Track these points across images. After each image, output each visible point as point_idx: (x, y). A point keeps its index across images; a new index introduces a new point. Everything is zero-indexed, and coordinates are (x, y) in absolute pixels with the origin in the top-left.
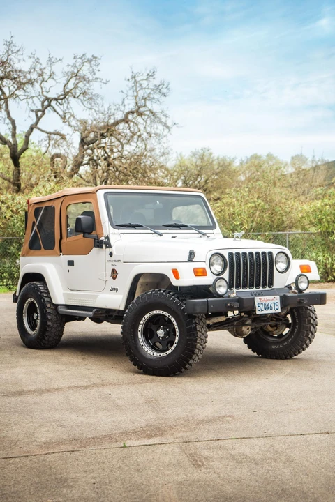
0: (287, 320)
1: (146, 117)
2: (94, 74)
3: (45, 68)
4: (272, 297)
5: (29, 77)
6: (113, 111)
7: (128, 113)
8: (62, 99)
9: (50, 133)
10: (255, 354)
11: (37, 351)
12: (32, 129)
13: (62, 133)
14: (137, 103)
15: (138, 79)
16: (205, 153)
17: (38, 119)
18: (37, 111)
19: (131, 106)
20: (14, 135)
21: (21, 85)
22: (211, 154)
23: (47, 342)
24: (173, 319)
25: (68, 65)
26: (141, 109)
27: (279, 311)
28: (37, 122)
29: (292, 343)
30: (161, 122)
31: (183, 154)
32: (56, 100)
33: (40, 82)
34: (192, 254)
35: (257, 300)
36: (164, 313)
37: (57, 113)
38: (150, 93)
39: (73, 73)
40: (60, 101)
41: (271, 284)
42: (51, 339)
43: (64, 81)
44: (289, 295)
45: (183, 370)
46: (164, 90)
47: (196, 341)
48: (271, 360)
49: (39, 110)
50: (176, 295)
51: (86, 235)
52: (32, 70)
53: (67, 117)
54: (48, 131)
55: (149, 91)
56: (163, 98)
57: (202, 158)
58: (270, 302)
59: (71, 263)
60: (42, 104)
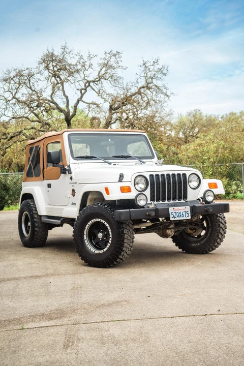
0: (203, 224)
1: (153, 90)
2: (118, 63)
3: (86, 62)
4: (184, 207)
5: (76, 68)
6: (129, 87)
7: (140, 88)
8: (98, 81)
9: (89, 104)
10: (181, 250)
11: (29, 249)
12: (78, 101)
13: (97, 103)
14: (146, 81)
15: (147, 65)
16: (197, 113)
17: (82, 95)
19: (142, 83)
20: (67, 106)
21: (71, 74)
22: (201, 113)
23: (36, 243)
24: (107, 225)
25: (101, 59)
26: (149, 85)
27: (189, 218)
28: (82, 97)
29: (207, 242)
30: (162, 93)
31: (182, 114)
32: (93, 82)
33: (83, 71)
34: (121, 176)
35: (171, 210)
36: (102, 221)
37: (94, 90)
38: (155, 74)
39: (104, 64)
40: (96, 83)
41: (185, 197)
42: (38, 240)
44: (197, 205)
45: (115, 263)
46: (165, 72)
47: (123, 241)
48: (191, 255)
49: (82, 89)
50: (109, 207)
51: (55, 164)
52: (78, 64)
53: (101, 93)
54: (88, 102)
55: (154, 73)
56: (164, 77)
57: (195, 116)
58: (181, 212)
59: (49, 186)
60: (85, 85)
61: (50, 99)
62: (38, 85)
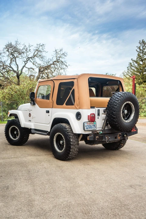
1: (60, 63)
2: (43, 50)
3: (27, 48)
5: (22, 51)
6: (49, 60)
7: (54, 62)
8: (33, 58)
9: (29, 68)
14: (57, 59)
15: (57, 51)
17: (25, 64)
18: (25, 61)
19: (55, 60)
20: (18, 69)
21: (20, 54)
25: (35, 47)
26: (58, 61)
28: (25, 65)
30: (65, 65)
32: (31, 58)
33: (26, 52)
37: (31, 62)
39: (36, 50)
43: (34, 52)
46: (65, 55)
49: (26, 61)
52: (24, 49)
53: (35, 63)
55: (60, 55)
56: (65, 57)
60: (27, 59)
61: (9, 65)
62: (3, 59)
